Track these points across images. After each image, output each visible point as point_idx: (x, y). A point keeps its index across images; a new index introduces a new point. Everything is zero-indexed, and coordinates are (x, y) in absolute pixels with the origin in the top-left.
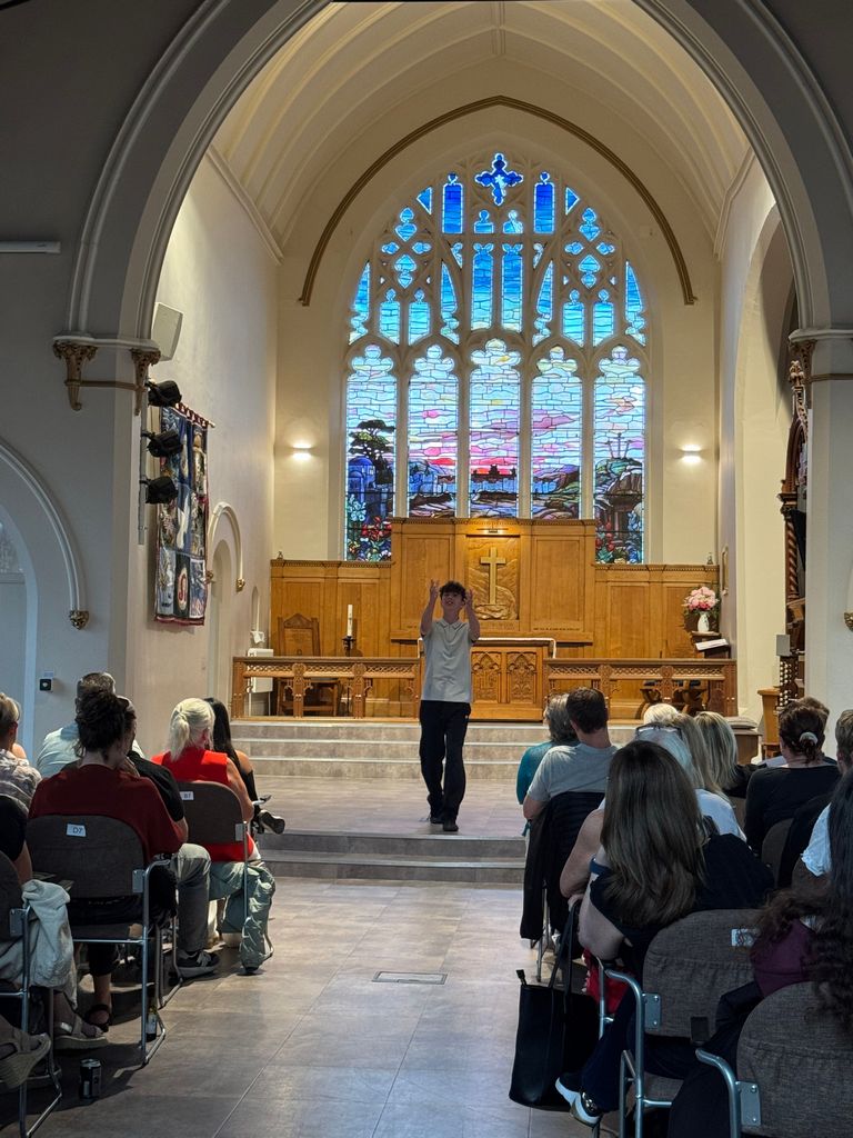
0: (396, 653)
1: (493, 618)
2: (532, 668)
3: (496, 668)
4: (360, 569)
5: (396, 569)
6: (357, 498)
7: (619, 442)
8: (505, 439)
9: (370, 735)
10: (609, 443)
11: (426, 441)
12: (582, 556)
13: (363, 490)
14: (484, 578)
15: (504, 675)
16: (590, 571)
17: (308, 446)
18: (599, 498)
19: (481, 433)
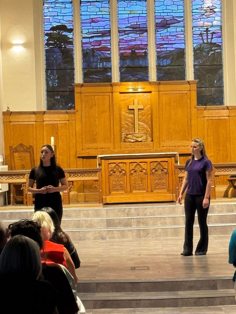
0: (81, 165)
1: (137, 141)
2: (166, 171)
3: (144, 171)
4: (57, 115)
5: (78, 115)
6: (52, 73)
7: (207, 34)
8: (139, 34)
9: (74, 215)
10: (201, 35)
11: (92, 37)
12: (188, 102)
13: (55, 68)
14: (131, 118)
15: (149, 176)
16: (194, 111)
17: (22, 42)
18: (197, 67)
19: (125, 30)
